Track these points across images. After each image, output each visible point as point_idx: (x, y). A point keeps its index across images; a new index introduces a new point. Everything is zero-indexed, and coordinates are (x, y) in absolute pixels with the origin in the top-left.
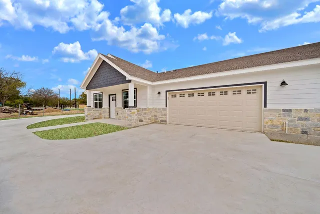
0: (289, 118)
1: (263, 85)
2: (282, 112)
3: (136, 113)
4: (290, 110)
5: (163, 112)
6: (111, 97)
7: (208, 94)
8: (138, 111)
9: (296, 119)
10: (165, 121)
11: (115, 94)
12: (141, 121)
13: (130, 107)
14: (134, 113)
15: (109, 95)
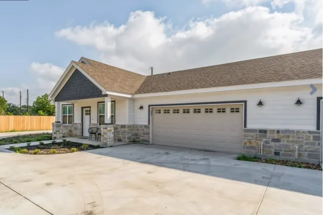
0: (264, 140)
1: (244, 103)
2: (258, 133)
3: (113, 131)
4: (265, 131)
5: (146, 130)
6: (85, 109)
7: (193, 111)
8: (116, 128)
9: (270, 140)
10: (148, 141)
11: (90, 107)
12: (120, 140)
13: (106, 124)
14: (111, 131)
15: (82, 108)
